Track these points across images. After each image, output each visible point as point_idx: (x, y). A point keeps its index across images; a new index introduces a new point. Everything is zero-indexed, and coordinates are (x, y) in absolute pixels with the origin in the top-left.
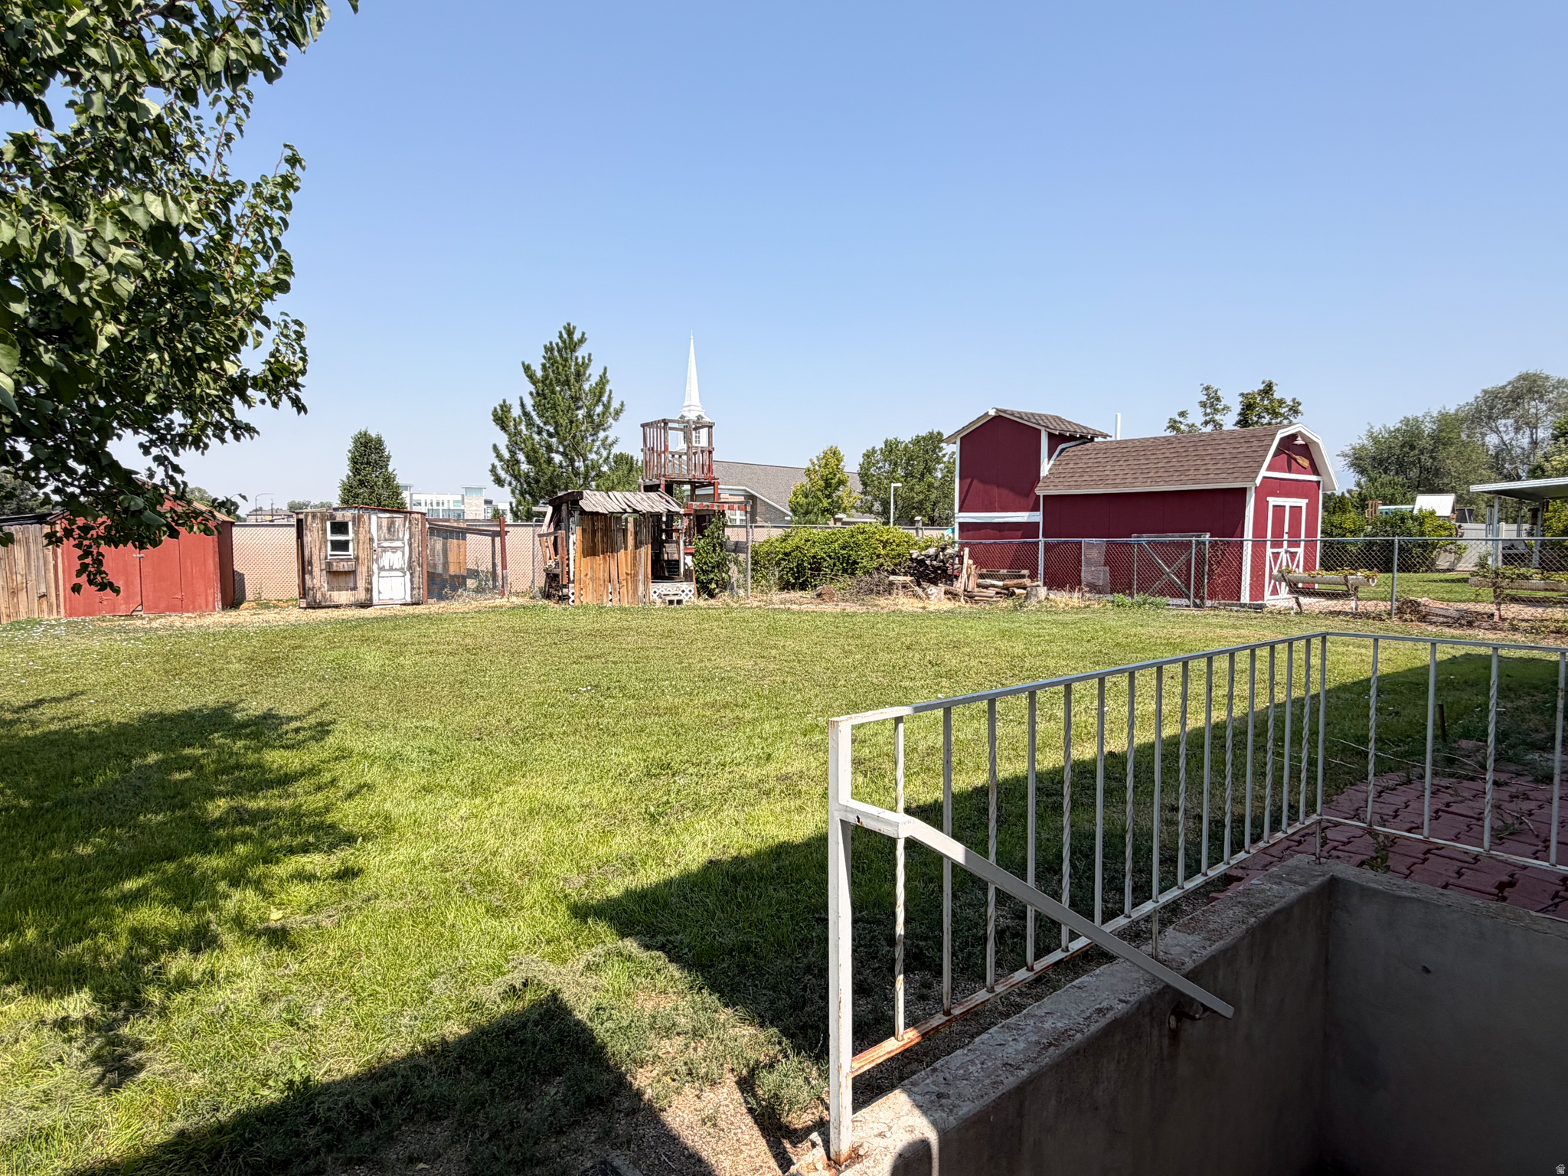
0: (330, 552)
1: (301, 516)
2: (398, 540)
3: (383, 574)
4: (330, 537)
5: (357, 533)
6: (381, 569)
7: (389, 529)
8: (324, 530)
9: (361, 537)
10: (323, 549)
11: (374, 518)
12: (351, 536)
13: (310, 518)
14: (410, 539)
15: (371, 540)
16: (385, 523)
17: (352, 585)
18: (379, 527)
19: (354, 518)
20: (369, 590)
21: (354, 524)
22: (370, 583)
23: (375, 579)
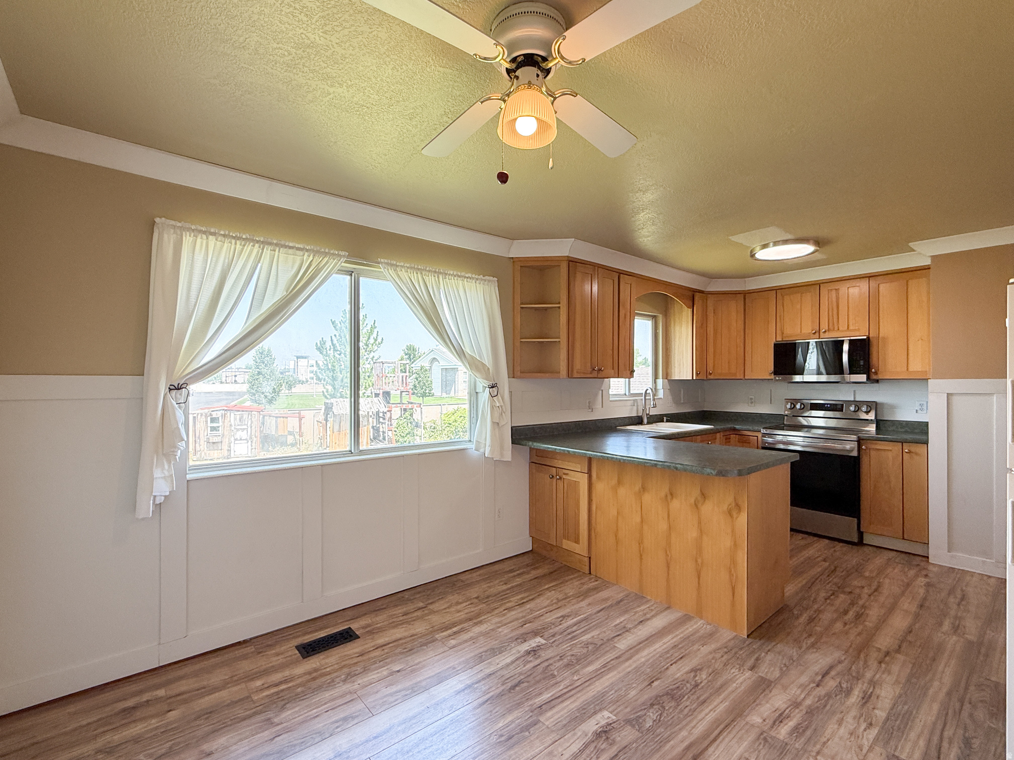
0: (209, 432)
1: (195, 415)
2: (245, 425)
3: (236, 442)
4: (210, 425)
5: (224, 422)
6: (236, 440)
7: (240, 420)
8: (207, 422)
9: (226, 424)
10: (206, 431)
11: (232, 415)
12: (220, 424)
13: (199, 416)
14: (251, 424)
15: (231, 425)
16: (238, 417)
17: (220, 448)
18: (235, 419)
19: (222, 415)
20: (229, 450)
21: (222, 418)
22: (230, 447)
23: (232, 445)
